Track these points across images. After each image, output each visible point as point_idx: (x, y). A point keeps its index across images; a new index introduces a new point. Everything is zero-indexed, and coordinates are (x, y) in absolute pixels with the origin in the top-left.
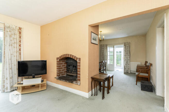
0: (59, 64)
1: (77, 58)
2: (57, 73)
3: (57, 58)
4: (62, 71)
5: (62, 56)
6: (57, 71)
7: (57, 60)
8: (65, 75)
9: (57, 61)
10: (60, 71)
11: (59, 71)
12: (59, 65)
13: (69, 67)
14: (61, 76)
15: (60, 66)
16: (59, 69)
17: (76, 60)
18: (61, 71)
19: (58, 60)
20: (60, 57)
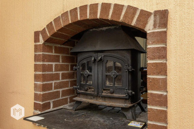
0: (45, 58)
1: (145, 15)
2: (36, 97)
3: (37, 34)
4: (55, 88)
5: (57, 20)
6: (36, 86)
7: (36, 40)
8: (67, 106)
9: (36, 46)
10: (49, 87)
11: (45, 87)
12: (47, 63)
13: (87, 72)
14: (51, 109)
15: (50, 68)
16: (44, 78)
17: (140, 26)
18: (53, 90)
19: (41, 41)
20: (50, 26)
